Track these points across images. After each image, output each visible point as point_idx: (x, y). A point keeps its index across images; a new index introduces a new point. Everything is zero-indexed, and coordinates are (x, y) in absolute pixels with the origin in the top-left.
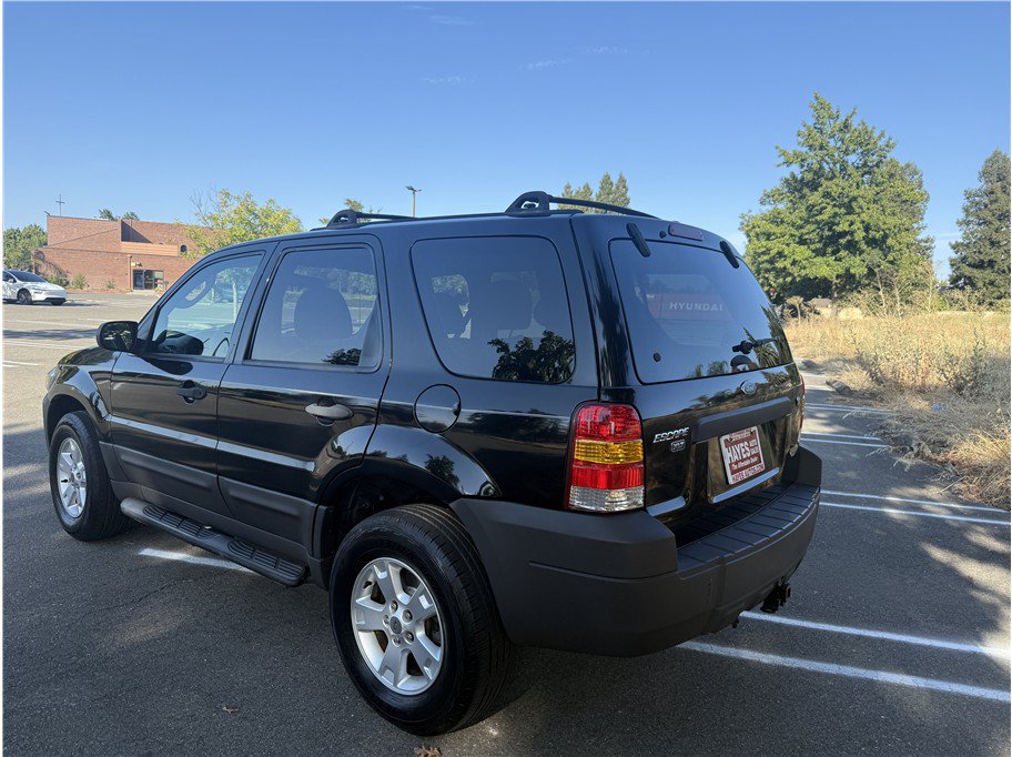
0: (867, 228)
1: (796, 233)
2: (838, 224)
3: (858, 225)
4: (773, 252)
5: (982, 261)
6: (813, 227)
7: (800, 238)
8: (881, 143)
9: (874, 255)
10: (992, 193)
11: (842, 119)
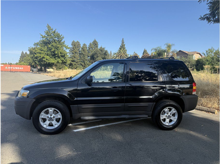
0: (61, 53)
1: (46, 53)
2: (55, 52)
3: (59, 53)
4: (42, 57)
5: (73, 60)
6: (50, 52)
7: (47, 54)
8: (62, 37)
9: (63, 59)
10: (74, 48)
11: (54, 30)
